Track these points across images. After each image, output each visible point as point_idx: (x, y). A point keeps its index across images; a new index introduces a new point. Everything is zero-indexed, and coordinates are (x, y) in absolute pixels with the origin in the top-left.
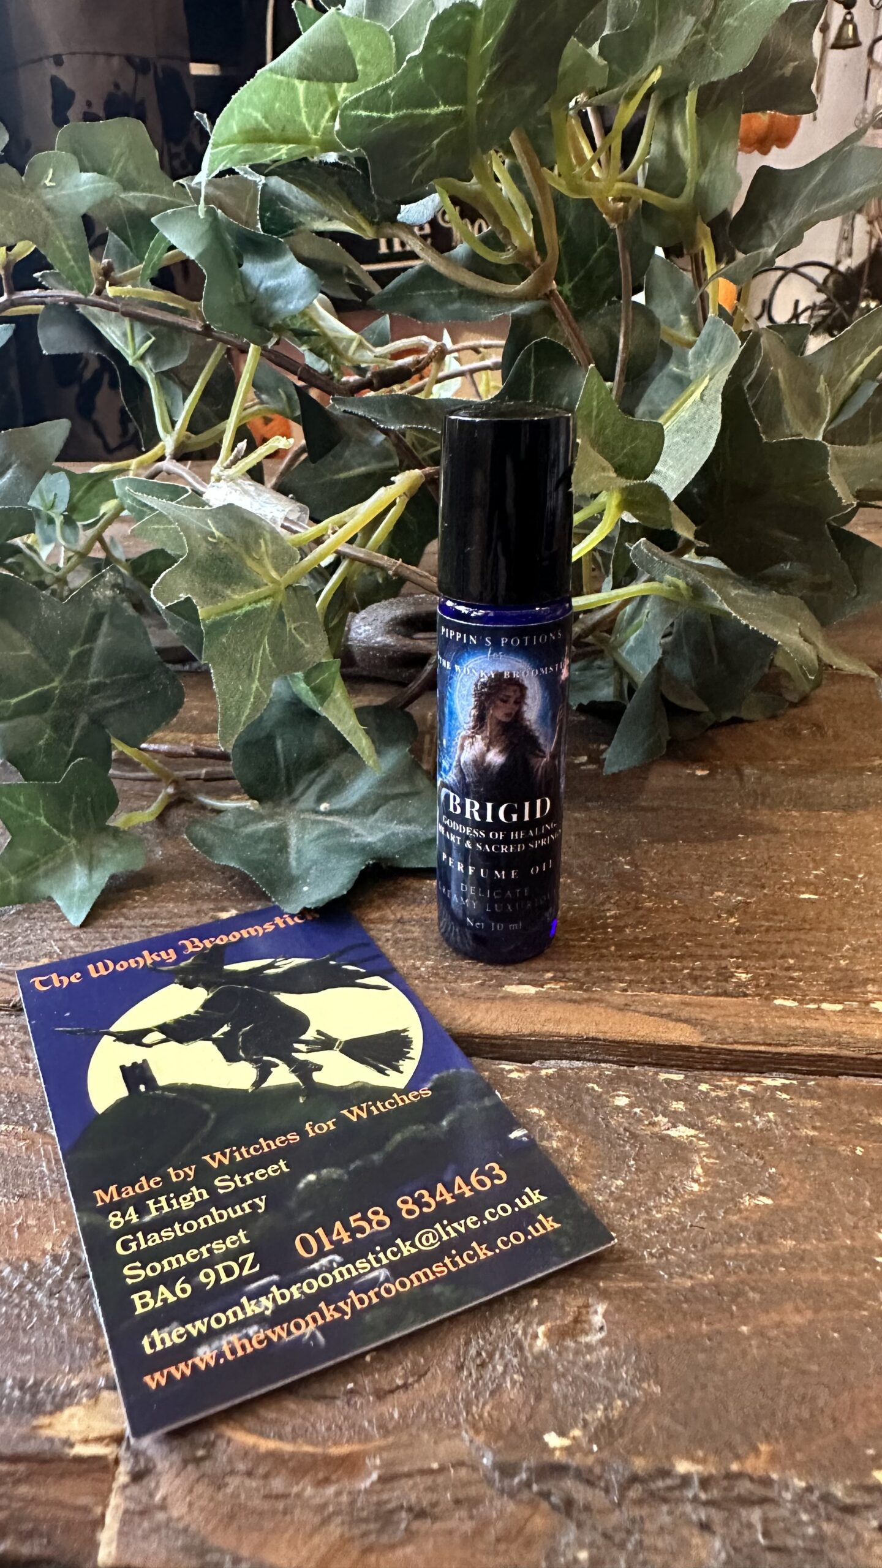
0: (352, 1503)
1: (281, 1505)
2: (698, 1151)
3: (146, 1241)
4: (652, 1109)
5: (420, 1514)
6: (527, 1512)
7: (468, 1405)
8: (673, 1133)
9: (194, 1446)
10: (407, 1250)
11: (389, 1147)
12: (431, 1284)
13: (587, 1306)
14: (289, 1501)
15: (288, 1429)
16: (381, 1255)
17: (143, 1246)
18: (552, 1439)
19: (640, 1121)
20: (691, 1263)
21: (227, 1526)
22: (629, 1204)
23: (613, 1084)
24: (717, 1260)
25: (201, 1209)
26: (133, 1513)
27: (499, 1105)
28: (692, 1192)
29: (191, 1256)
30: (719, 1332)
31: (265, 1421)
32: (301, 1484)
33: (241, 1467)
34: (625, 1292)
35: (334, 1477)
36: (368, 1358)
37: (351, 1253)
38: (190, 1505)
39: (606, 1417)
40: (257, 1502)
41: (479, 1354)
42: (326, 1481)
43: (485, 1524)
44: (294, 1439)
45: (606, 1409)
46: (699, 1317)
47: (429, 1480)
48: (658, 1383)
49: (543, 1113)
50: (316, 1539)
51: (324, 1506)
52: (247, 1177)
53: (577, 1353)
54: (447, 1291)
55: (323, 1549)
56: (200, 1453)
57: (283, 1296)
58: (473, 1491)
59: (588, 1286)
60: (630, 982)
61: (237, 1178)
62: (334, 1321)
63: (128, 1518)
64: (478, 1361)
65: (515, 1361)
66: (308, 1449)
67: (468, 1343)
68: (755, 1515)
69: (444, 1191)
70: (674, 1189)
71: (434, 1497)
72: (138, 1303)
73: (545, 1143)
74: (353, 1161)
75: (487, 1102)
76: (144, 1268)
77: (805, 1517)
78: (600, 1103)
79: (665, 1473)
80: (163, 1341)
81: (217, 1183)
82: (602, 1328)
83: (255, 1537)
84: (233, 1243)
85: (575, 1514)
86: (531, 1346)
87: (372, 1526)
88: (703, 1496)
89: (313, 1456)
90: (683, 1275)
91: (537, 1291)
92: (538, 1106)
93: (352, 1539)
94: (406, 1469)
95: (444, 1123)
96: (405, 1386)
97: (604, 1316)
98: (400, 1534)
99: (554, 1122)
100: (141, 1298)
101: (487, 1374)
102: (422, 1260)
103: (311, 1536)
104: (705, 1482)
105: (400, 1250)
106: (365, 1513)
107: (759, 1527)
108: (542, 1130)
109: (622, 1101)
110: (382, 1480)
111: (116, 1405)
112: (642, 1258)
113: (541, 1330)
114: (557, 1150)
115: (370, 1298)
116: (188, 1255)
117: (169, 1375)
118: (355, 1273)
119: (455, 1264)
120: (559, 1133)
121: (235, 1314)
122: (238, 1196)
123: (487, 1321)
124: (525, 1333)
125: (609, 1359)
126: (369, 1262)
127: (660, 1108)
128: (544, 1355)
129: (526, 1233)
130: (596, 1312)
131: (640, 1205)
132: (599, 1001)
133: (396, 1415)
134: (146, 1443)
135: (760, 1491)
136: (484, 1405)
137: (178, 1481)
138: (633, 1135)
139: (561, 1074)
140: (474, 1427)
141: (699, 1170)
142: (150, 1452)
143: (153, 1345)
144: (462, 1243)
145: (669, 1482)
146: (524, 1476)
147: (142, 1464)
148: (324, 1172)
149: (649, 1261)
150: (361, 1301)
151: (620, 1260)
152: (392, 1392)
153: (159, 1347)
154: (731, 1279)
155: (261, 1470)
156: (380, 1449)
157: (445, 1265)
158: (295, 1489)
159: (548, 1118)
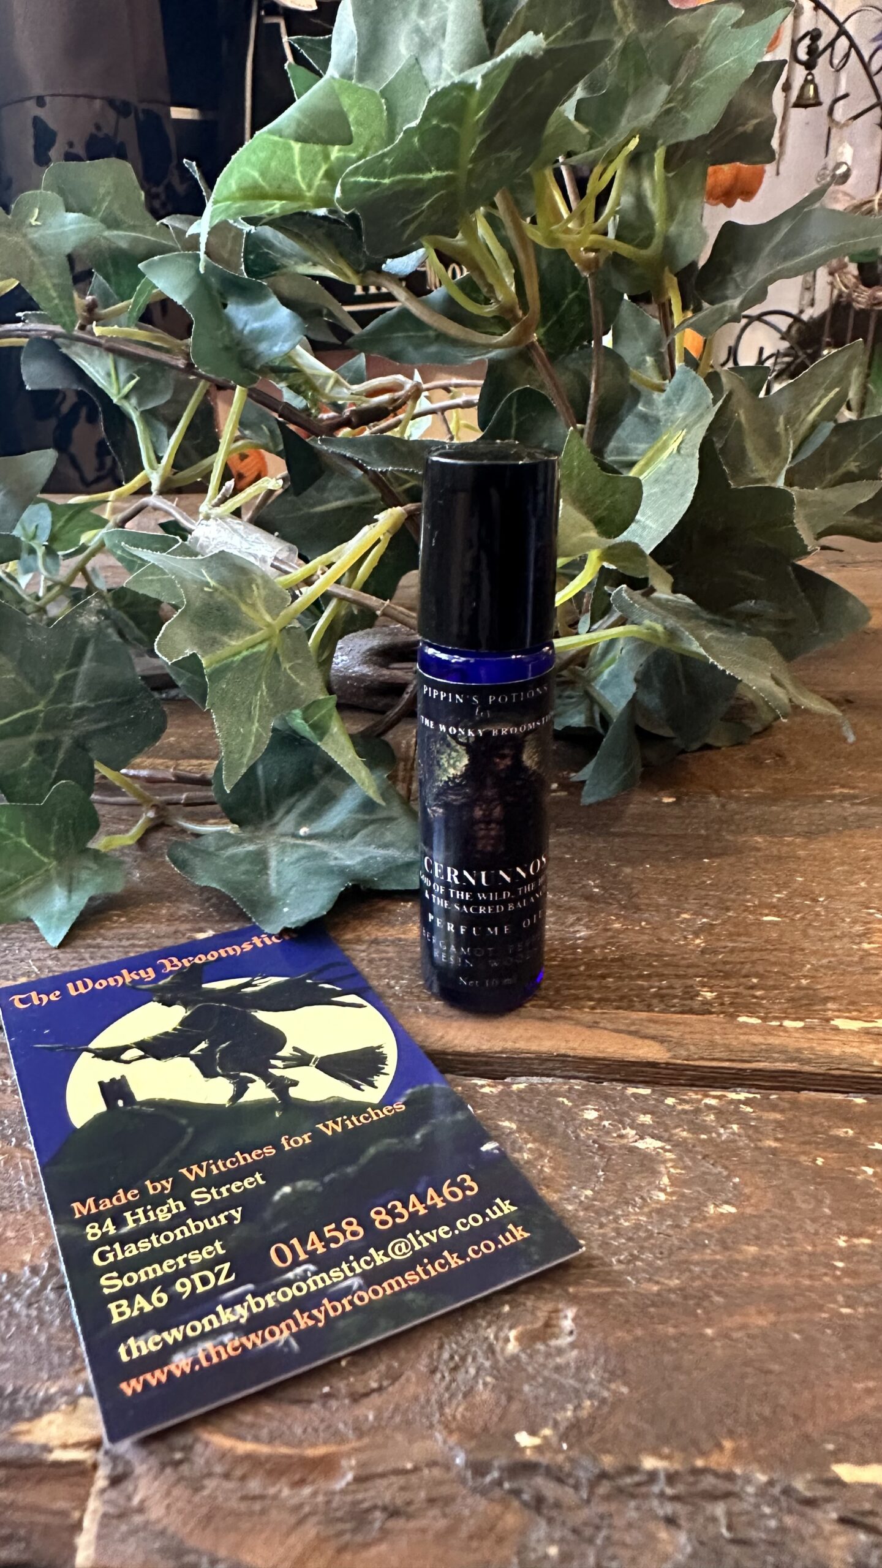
0: (328, 1502)
1: (257, 1506)
2: (665, 1162)
3: (123, 1252)
4: (621, 1122)
5: (393, 1513)
6: (498, 1509)
7: (441, 1406)
8: (641, 1145)
9: (172, 1449)
10: (380, 1259)
11: (363, 1160)
12: (402, 1291)
13: (557, 1311)
14: (268, 1502)
15: (264, 1433)
16: (355, 1264)
17: (120, 1257)
18: (523, 1439)
19: (608, 1133)
20: (659, 1269)
21: (204, 1529)
22: (597, 1212)
23: (582, 1099)
24: (682, 1266)
25: (177, 1221)
26: (113, 1517)
27: (471, 1118)
28: (658, 1202)
29: (167, 1267)
30: (683, 1334)
31: (241, 1424)
32: (278, 1487)
33: (218, 1469)
34: (593, 1298)
35: (311, 1478)
36: (343, 1363)
37: (324, 1263)
38: (168, 1507)
39: (575, 1417)
40: (234, 1504)
41: (452, 1358)
42: (302, 1482)
43: (459, 1520)
44: (271, 1440)
45: (575, 1409)
46: (664, 1320)
47: (401, 1480)
48: (626, 1384)
49: (514, 1126)
50: (292, 1540)
51: (300, 1506)
52: (223, 1189)
53: (548, 1355)
54: (419, 1299)
55: (299, 1548)
56: (178, 1456)
57: (258, 1305)
58: (445, 1490)
59: (558, 1292)
60: (600, 1000)
61: (213, 1191)
62: (309, 1329)
63: (106, 1520)
64: (452, 1365)
65: (487, 1364)
66: (284, 1450)
67: (441, 1347)
68: (719, 1510)
69: (417, 1203)
70: (642, 1198)
71: (407, 1496)
72: (114, 1312)
73: (516, 1155)
74: (328, 1172)
75: (460, 1116)
76: (120, 1277)
77: (767, 1510)
78: (569, 1116)
79: (632, 1470)
80: (139, 1349)
81: (193, 1195)
82: (571, 1333)
83: (232, 1538)
84: (209, 1253)
85: (545, 1511)
86: (503, 1350)
87: (348, 1526)
88: (669, 1491)
89: (290, 1457)
90: (650, 1280)
91: (507, 1298)
92: (510, 1119)
93: (327, 1539)
94: (380, 1469)
95: (418, 1136)
96: (380, 1389)
97: (574, 1320)
98: (374, 1534)
99: (525, 1135)
100: (118, 1307)
101: (460, 1376)
102: (396, 1269)
103: (288, 1534)
104: (672, 1478)
105: (373, 1260)
106: (339, 1514)
107: (723, 1521)
108: (514, 1142)
109: (591, 1115)
110: (359, 1480)
111: (92, 1410)
112: (611, 1265)
113: (513, 1334)
114: (527, 1162)
115: (343, 1306)
116: (165, 1265)
117: (145, 1381)
118: (328, 1282)
119: (427, 1272)
120: (530, 1145)
121: (211, 1323)
122: (215, 1208)
123: (460, 1326)
124: (496, 1338)
125: (578, 1360)
126: (342, 1270)
127: (628, 1121)
128: (515, 1358)
129: (497, 1242)
130: (566, 1317)
131: (608, 1213)
132: (571, 1019)
133: (371, 1417)
134: (125, 1446)
135: (724, 1486)
136: (458, 1405)
137: (156, 1483)
138: (602, 1147)
139: (531, 1089)
140: (446, 1427)
141: (665, 1180)
142: (129, 1456)
143: (129, 1352)
144: (433, 1253)
145: (637, 1478)
146: (495, 1474)
147: (120, 1469)
148: (300, 1184)
149: (617, 1267)
150: (335, 1309)
151: (590, 1266)
152: (367, 1395)
153: (135, 1355)
154: (697, 1283)
155: (238, 1472)
156: (356, 1450)
157: (417, 1274)
158: (272, 1491)
159: (519, 1130)
